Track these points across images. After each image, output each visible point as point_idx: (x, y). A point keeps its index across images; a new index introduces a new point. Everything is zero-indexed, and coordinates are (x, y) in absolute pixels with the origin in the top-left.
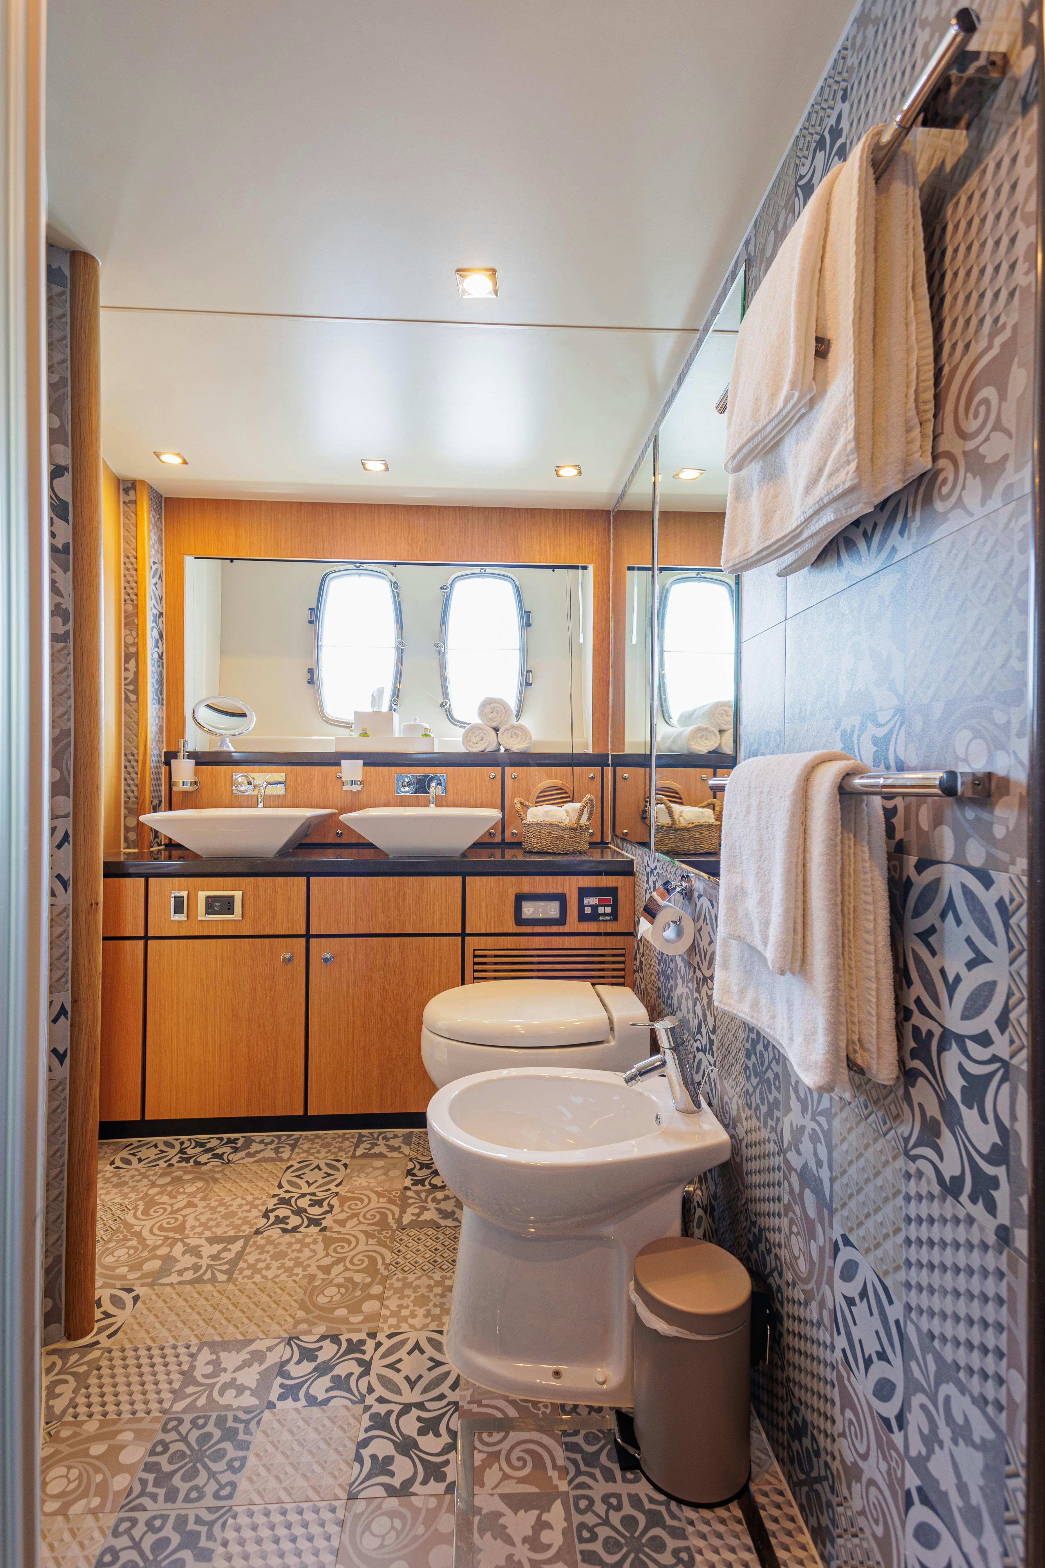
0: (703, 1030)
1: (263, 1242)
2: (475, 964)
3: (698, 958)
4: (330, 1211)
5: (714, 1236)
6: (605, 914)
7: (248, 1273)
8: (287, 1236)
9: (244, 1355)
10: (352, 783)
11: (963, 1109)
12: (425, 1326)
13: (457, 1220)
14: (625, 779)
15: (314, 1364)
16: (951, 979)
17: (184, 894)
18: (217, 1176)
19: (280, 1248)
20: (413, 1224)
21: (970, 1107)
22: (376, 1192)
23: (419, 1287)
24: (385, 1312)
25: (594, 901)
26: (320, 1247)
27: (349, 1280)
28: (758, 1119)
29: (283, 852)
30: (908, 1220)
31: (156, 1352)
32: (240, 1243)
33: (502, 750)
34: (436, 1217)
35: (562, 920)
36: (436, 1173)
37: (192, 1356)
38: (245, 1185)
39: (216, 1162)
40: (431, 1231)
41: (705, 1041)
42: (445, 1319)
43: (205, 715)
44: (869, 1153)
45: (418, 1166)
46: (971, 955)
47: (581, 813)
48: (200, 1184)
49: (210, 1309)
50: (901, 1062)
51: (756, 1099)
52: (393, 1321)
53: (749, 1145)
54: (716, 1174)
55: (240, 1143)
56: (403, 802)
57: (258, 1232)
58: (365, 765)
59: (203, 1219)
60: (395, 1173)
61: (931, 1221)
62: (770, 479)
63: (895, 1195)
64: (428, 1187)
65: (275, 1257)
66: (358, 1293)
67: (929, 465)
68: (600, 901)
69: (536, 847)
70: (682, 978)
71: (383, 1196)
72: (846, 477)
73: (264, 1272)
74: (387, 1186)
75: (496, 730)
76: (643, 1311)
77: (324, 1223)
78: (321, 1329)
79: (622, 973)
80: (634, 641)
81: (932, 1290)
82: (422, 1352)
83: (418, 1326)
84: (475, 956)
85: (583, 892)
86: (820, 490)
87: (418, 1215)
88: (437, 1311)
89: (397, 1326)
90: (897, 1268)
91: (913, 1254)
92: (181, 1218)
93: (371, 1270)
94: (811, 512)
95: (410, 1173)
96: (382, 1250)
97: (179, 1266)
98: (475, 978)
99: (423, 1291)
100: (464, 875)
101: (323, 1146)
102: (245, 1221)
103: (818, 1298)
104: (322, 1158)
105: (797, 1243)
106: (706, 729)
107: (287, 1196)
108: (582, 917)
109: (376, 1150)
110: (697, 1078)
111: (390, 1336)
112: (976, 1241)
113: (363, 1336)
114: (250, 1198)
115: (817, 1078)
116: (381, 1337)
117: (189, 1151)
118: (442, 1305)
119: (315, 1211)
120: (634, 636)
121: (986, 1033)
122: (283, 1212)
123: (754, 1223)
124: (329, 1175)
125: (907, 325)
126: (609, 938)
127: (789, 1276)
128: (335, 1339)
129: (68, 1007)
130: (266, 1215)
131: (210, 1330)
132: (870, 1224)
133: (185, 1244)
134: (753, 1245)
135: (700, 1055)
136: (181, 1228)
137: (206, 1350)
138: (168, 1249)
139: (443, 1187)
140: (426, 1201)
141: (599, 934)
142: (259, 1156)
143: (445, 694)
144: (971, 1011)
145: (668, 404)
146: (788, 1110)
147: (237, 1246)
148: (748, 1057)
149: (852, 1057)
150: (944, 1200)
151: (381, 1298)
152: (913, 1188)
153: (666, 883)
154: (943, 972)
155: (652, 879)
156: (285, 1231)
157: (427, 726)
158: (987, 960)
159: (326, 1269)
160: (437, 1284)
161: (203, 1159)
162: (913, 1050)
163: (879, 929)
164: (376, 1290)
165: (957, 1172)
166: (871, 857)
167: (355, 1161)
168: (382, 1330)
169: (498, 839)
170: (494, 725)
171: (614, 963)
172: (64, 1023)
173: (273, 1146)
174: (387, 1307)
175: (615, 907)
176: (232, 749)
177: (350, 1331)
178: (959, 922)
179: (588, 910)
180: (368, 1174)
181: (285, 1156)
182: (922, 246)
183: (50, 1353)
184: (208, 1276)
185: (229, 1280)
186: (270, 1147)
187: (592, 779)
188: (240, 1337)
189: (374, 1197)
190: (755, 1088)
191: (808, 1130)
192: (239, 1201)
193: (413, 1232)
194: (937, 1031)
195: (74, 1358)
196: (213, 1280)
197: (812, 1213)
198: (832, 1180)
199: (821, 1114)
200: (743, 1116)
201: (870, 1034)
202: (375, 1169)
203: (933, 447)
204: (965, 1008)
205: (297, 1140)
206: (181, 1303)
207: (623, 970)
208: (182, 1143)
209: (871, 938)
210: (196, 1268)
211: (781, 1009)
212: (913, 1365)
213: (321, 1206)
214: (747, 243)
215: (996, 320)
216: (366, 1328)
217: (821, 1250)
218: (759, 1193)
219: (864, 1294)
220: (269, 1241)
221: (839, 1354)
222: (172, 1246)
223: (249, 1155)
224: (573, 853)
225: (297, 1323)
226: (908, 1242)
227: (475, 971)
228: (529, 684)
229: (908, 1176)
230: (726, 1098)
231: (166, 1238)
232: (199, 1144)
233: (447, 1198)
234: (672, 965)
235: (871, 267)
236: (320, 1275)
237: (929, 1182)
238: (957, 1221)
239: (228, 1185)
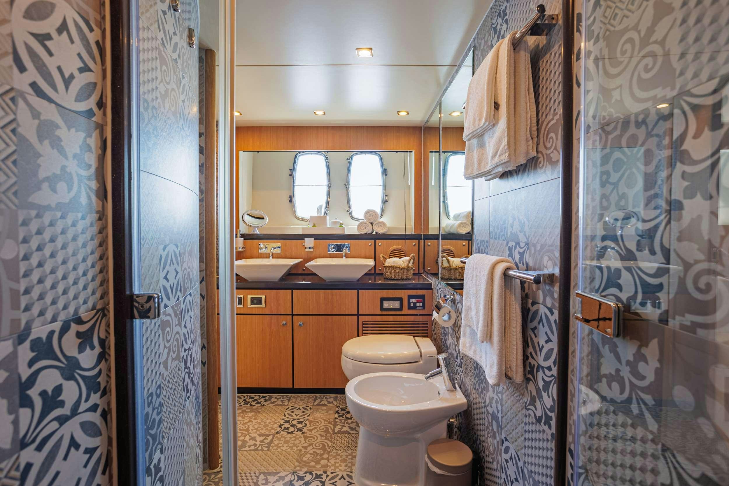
0: (459, 358)
1: (280, 437)
2: (363, 327)
3: (457, 328)
4: (306, 426)
5: (461, 439)
6: (419, 306)
7: (275, 448)
8: (289, 435)
9: (276, 477)
10: (309, 248)
11: (543, 392)
12: (345, 470)
13: (357, 431)
14: (429, 245)
15: (303, 482)
16: (541, 346)
17: (242, 296)
18: (260, 410)
19: (287, 439)
20: (339, 432)
21: (545, 392)
22: (323, 419)
23: (342, 456)
24: (329, 464)
25: (414, 301)
26: (302, 439)
27: (315, 452)
28: (478, 394)
29: (282, 279)
30: (526, 431)
31: (243, 475)
32: (271, 437)
33: (374, 233)
34: (348, 430)
35: (401, 309)
36: (349, 412)
37: (257, 477)
38: (271, 414)
39: (258, 405)
40: (346, 435)
41: (459, 362)
42: (353, 467)
43: (247, 218)
44: (514, 408)
45: (340, 410)
46: (547, 339)
47: (409, 262)
48: (253, 413)
49: (262, 460)
50: (525, 375)
51: (477, 386)
52: (333, 468)
53: (474, 404)
54: (462, 414)
55: (267, 398)
56: (331, 256)
57: (277, 433)
58: (315, 239)
59: (256, 427)
60: (331, 412)
61: (532, 431)
62: (481, 147)
63: (522, 423)
64: (345, 418)
65: (285, 442)
66: (319, 457)
67: (535, 155)
68: (417, 301)
69: (390, 276)
70: (451, 336)
71: (327, 421)
72: (505, 157)
73: (281, 448)
74: (328, 417)
75: (371, 223)
76: (430, 465)
77: (304, 431)
78: (305, 469)
79: (427, 331)
80: (433, 184)
81: (532, 456)
82: (345, 479)
83: (343, 470)
84: (363, 324)
85: (410, 297)
86: (496, 159)
87: (341, 429)
88: (350, 465)
89: (334, 469)
90: (522, 449)
91: (527, 443)
92: (247, 426)
93: (323, 448)
94: (494, 166)
95: (337, 412)
96: (328, 442)
97: (248, 444)
98: (363, 333)
99: (344, 457)
100: (358, 290)
101: (301, 400)
102: (272, 428)
103: (496, 460)
104: (301, 405)
105: (490, 440)
106: (465, 223)
107: (288, 419)
108: (410, 308)
109: (323, 403)
110: (455, 377)
111: (332, 473)
112: (545, 439)
113: (321, 472)
114: (273, 420)
115: (493, 381)
116: (328, 473)
117: (247, 400)
118: (352, 462)
119: (299, 426)
120: (433, 182)
121: (550, 366)
122: (287, 425)
123: (475, 433)
124: (304, 412)
125: (526, 103)
126: (421, 316)
127: (487, 453)
128: (311, 473)
129: (206, 345)
130: (280, 426)
131: (263, 468)
132: (514, 433)
133: (250, 436)
134: (475, 442)
135: (457, 368)
136: (248, 430)
137: (262, 475)
138: (244, 438)
139: (351, 418)
140: (344, 423)
141: (417, 315)
142: (276, 403)
143: (349, 207)
144: (546, 359)
145: (445, 91)
146: (488, 391)
147: (270, 438)
148: (475, 370)
149: (507, 373)
150: (536, 424)
151: (327, 459)
152: (527, 420)
153: (445, 296)
154: (538, 343)
155: (440, 292)
156: (288, 433)
157: (341, 222)
158: (551, 341)
159: (306, 448)
160: (350, 455)
161: (253, 403)
162: (529, 371)
163: (518, 327)
164: (326, 456)
165: (540, 415)
166: (515, 300)
167: (314, 407)
168: (329, 471)
169: (373, 272)
170: (371, 221)
171: (423, 327)
172: (205, 351)
173: (281, 400)
174: (330, 463)
175: (424, 303)
176: (258, 233)
177: (316, 470)
178: (543, 326)
179: (412, 305)
180: (320, 412)
181: (286, 404)
182: (531, 75)
183: (204, 474)
184: (260, 448)
185: (268, 450)
186: (279, 400)
187: (414, 245)
188: (274, 471)
189: (323, 421)
190: (477, 382)
191: (495, 398)
192: (269, 421)
193: (339, 435)
194: (536, 365)
195: (213, 476)
196: (262, 450)
197: (495, 430)
198: (502, 417)
199: (499, 393)
200: (473, 393)
201: (514, 365)
202: (323, 410)
203: (537, 148)
204: (544, 358)
205: (290, 398)
206: (251, 457)
207: (427, 330)
208: (244, 397)
209: (515, 330)
210: (255, 445)
211: (483, 354)
212: (526, 482)
213: (302, 424)
214: (474, 39)
215: (555, 110)
216: (322, 470)
217: (498, 442)
218: (477, 422)
219: (511, 458)
220: (282, 436)
221: (503, 480)
222: (245, 436)
223: (271, 403)
224: (406, 279)
225: (295, 467)
226: (525, 439)
227: (363, 330)
228: (386, 201)
229: (526, 416)
230: (466, 385)
231: (242, 434)
232: (251, 398)
233: (352, 422)
234: (447, 330)
235: (512, 81)
236: (303, 450)
237: (532, 418)
238: (540, 432)
239: (264, 414)
